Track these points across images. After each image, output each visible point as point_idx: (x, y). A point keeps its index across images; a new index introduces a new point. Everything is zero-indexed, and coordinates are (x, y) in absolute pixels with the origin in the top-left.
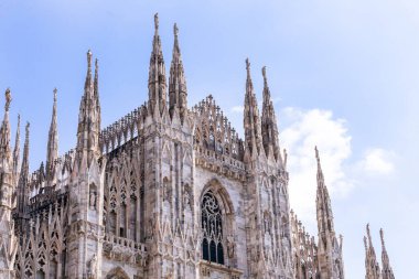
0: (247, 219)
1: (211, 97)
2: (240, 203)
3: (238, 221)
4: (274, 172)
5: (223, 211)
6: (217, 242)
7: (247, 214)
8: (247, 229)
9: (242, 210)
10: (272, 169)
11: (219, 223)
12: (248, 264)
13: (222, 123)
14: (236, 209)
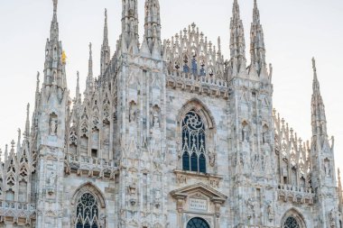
0: (230, 131)
1: (193, 25)
2: (223, 117)
3: (221, 133)
4: (257, 86)
5: (206, 127)
6: (198, 154)
7: (229, 126)
8: (229, 139)
9: (225, 123)
10: (254, 82)
11: (202, 137)
12: (230, 170)
13: (205, 47)
14: (217, 123)
